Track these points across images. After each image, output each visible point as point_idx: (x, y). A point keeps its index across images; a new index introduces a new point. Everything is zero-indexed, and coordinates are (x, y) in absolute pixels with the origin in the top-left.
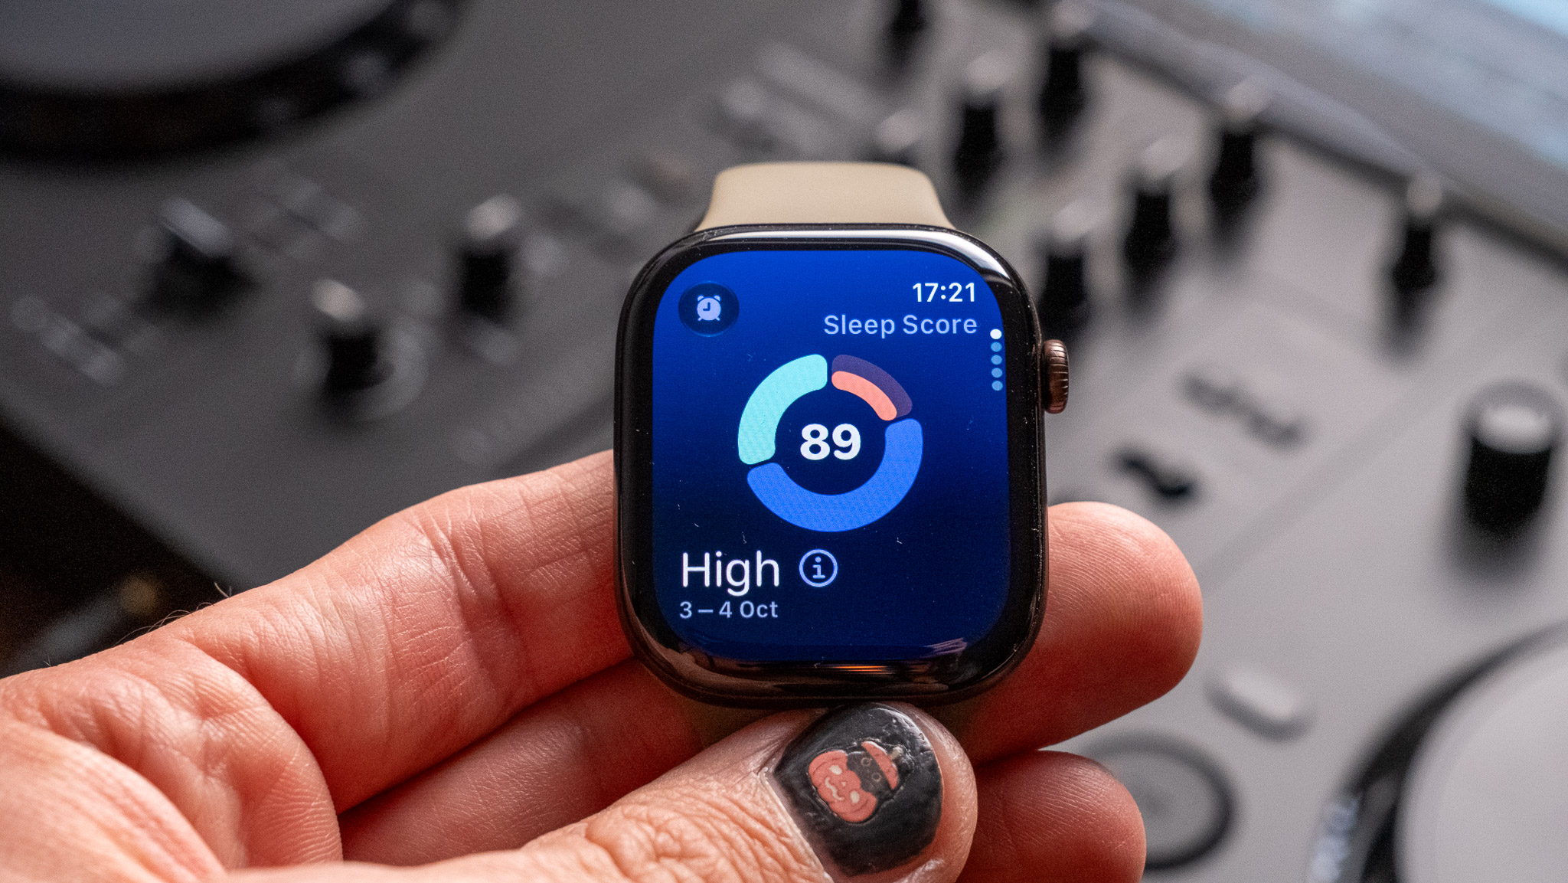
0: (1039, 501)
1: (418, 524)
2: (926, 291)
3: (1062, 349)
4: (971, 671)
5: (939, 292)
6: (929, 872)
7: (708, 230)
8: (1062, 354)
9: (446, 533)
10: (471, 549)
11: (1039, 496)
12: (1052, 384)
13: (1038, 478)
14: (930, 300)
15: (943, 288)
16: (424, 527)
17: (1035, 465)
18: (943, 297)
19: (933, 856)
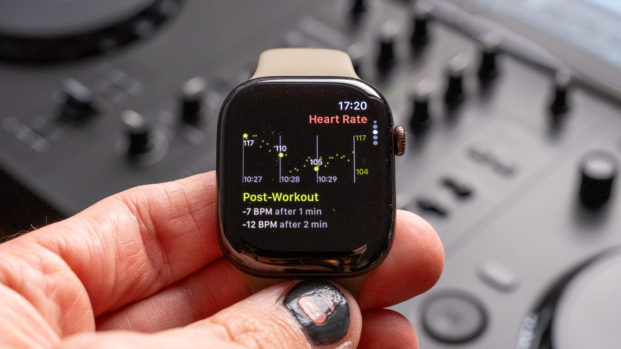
0: (392, 193)
1: (121, 199)
2: (344, 105)
3: (403, 130)
4: (365, 263)
5: (350, 106)
6: (346, 347)
7: (256, 79)
8: (403, 132)
9: (134, 203)
10: (144, 211)
11: (392, 191)
12: (398, 145)
13: (392, 183)
14: (346, 109)
15: (351, 104)
16: (124, 200)
17: (391, 178)
18: (351, 108)
19: (346, 341)
